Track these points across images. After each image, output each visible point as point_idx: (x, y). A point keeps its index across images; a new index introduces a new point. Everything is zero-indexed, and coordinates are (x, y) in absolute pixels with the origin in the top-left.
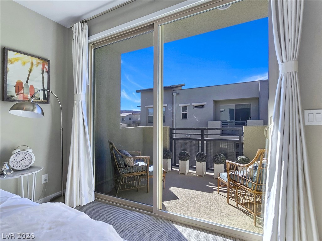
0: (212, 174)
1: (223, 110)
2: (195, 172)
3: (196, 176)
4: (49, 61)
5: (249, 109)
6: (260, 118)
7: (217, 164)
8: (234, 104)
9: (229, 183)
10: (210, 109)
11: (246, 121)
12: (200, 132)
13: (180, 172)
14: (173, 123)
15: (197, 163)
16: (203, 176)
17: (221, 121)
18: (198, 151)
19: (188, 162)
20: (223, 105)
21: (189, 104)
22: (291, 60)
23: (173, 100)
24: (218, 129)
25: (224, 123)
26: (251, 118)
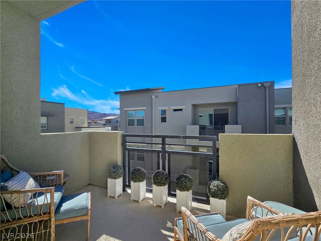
1: (203, 115)
3: (153, 206)
5: (228, 114)
6: (238, 124)
7: (181, 191)
8: (213, 109)
10: (188, 112)
11: (224, 126)
14: (152, 127)
16: (163, 207)
17: (200, 125)
18: (159, 169)
20: (201, 109)
21: (167, 108)
23: (151, 103)
25: (202, 128)
26: (229, 122)
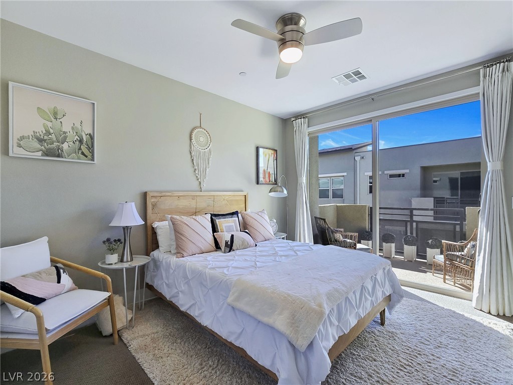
0: (426, 261)
1: (438, 179)
2: (403, 257)
3: (404, 261)
4: (276, 151)
7: (431, 248)
8: (458, 172)
9: (445, 263)
12: (407, 212)
13: (384, 256)
14: (356, 200)
15: (405, 247)
16: (413, 262)
17: (434, 198)
18: (407, 234)
19: (393, 245)
22: (497, 160)
23: (354, 167)
24: (431, 210)
25: (439, 201)
